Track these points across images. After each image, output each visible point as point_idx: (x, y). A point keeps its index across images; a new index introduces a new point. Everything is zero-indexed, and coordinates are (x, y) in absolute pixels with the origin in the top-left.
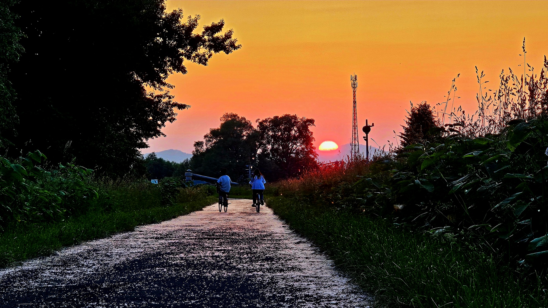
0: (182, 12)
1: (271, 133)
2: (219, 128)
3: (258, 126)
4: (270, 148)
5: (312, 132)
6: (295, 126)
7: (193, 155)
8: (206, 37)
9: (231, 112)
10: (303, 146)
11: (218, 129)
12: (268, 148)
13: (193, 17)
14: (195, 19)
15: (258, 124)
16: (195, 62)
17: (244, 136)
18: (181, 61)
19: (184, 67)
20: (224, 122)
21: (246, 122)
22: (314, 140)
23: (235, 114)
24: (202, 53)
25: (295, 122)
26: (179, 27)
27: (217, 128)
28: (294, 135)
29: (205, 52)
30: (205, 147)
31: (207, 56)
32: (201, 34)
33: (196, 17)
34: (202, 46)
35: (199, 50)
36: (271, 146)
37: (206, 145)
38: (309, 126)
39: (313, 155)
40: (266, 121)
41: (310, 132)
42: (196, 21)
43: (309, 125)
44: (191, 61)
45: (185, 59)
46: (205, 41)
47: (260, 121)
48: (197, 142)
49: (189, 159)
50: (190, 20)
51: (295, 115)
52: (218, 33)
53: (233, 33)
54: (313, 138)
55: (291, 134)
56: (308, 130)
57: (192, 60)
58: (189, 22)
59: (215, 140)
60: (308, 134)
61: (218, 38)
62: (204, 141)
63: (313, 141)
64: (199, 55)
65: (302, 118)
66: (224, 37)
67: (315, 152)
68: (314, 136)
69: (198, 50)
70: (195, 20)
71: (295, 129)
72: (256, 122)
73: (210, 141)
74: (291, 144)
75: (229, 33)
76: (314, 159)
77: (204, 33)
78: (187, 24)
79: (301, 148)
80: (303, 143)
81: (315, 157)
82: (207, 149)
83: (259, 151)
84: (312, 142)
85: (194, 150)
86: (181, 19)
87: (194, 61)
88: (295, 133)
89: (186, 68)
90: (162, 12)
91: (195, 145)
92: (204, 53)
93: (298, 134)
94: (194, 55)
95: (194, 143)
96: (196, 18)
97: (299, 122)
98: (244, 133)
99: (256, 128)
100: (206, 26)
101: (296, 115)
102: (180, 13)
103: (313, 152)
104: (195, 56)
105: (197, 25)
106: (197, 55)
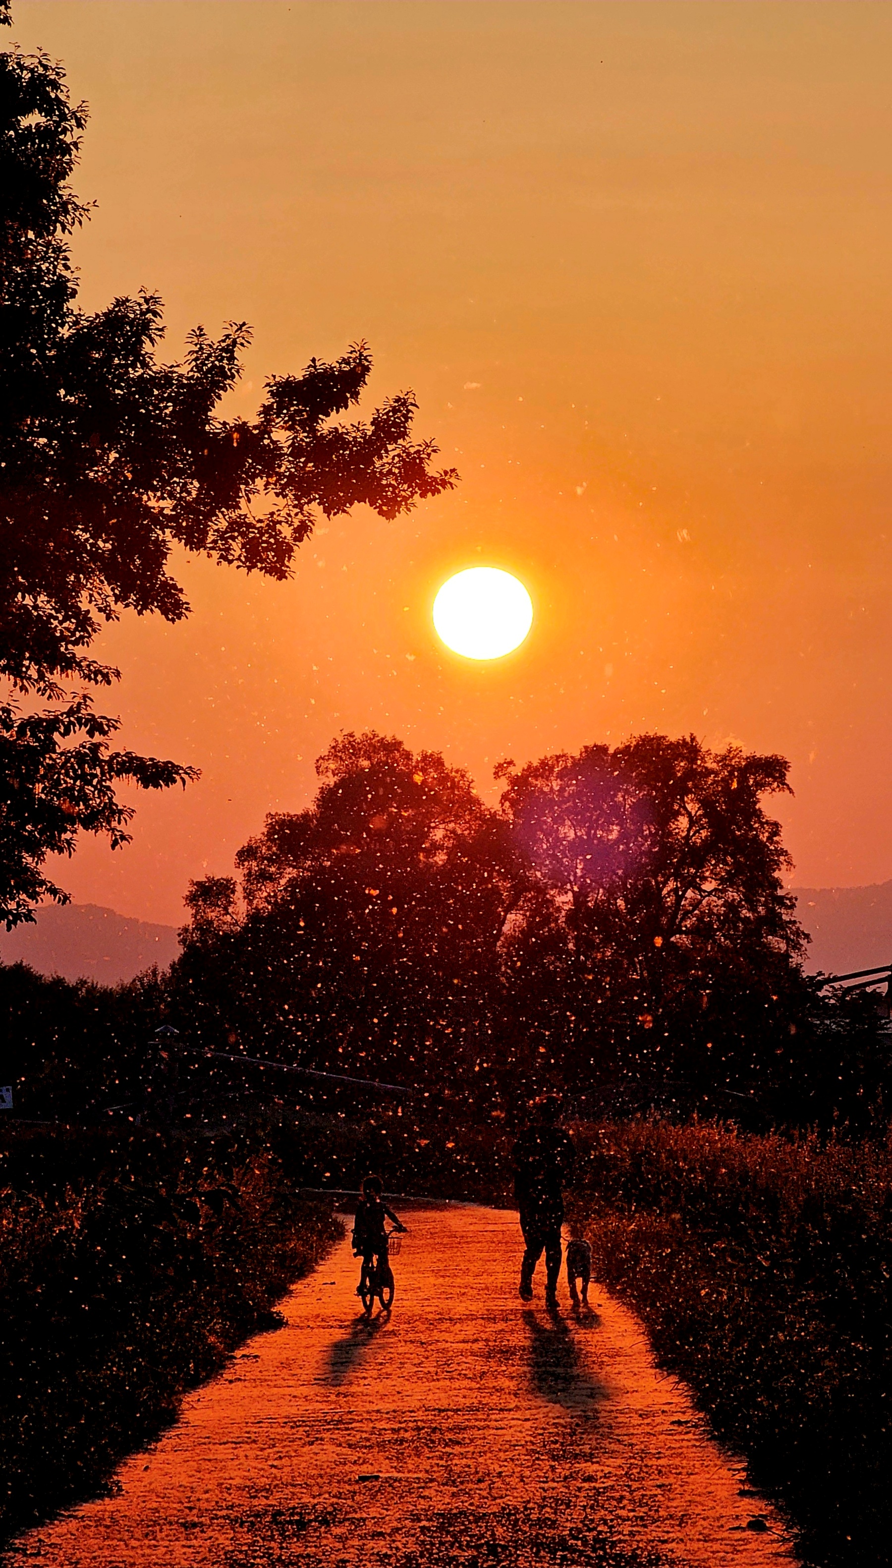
0: (158, 309)
1: (568, 832)
2: (312, 808)
3: (505, 797)
4: (567, 907)
5: (776, 824)
6: (688, 791)
7: (180, 950)
8: (281, 436)
9: (367, 730)
10: (732, 895)
11: (305, 816)
12: (559, 909)
13: (215, 336)
14: (223, 344)
15: (503, 785)
16: (230, 562)
17: (436, 847)
18: (159, 553)
19: (174, 587)
20: (336, 778)
21: (444, 778)
22: (789, 863)
23: (389, 739)
24: (262, 518)
25: (690, 774)
26: (144, 385)
27: (300, 812)
28: (687, 838)
29: (275, 509)
30: (240, 909)
31: (286, 532)
32: (254, 420)
33: (228, 336)
34: (260, 482)
35: (249, 500)
36: (570, 894)
37: (249, 895)
38: (760, 795)
39: (782, 937)
40: (544, 769)
41: (767, 823)
42: (229, 350)
43: (760, 785)
44: (209, 556)
45: (176, 548)
46: (273, 454)
47: (516, 771)
48: (199, 884)
49: (164, 968)
50: (201, 349)
51: (688, 739)
52: (338, 412)
53: (416, 413)
54: (783, 852)
55: (670, 834)
56: (758, 814)
57: (215, 554)
58: (196, 360)
59: (290, 873)
60: (757, 836)
61: (338, 438)
62: (238, 876)
63: (784, 867)
64: (250, 526)
65: (723, 752)
66: (369, 433)
67: (794, 922)
68: (785, 840)
69: (243, 502)
70: (223, 350)
71: (689, 807)
72: (497, 775)
73: (264, 877)
74: (671, 885)
75: (395, 410)
76: (787, 956)
77: (266, 410)
78: (184, 370)
79: (721, 902)
80: (728, 881)
81: (794, 948)
82: (255, 917)
83: (513, 921)
84: (776, 874)
85: (189, 921)
86: (152, 341)
87: (222, 557)
88: (689, 830)
89: (181, 591)
90: (59, 313)
91: (192, 899)
92: (272, 514)
93: (704, 833)
94: (223, 524)
95: (187, 889)
96: (228, 341)
97: (709, 772)
98: (438, 834)
99: (497, 807)
100: (277, 379)
101: (693, 739)
102: (149, 316)
103: (784, 925)
104: (226, 532)
105: (233, 376)
106: (238, 526)
